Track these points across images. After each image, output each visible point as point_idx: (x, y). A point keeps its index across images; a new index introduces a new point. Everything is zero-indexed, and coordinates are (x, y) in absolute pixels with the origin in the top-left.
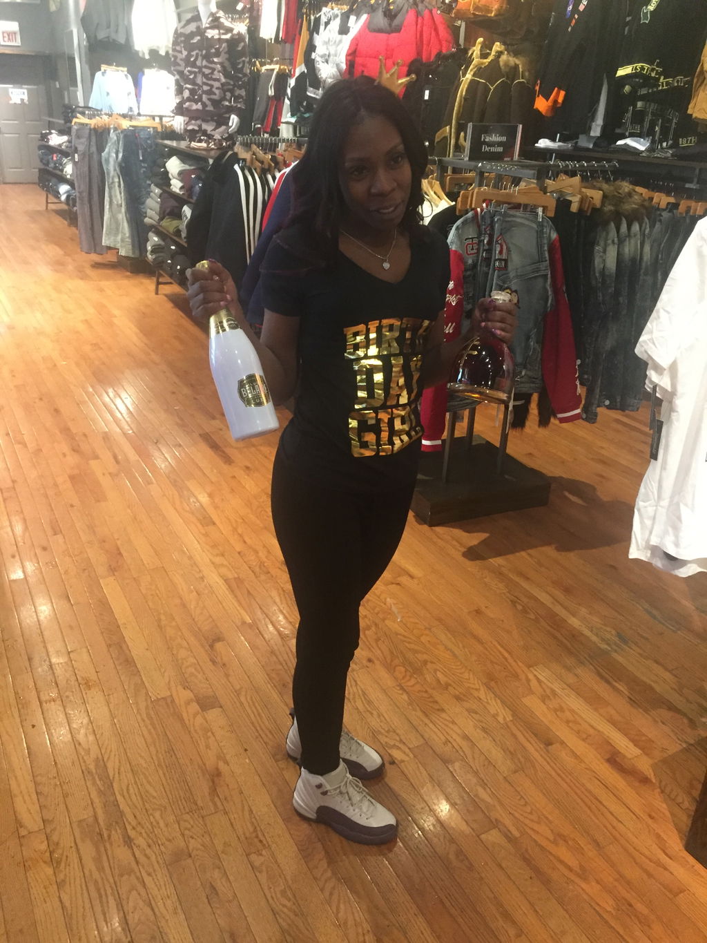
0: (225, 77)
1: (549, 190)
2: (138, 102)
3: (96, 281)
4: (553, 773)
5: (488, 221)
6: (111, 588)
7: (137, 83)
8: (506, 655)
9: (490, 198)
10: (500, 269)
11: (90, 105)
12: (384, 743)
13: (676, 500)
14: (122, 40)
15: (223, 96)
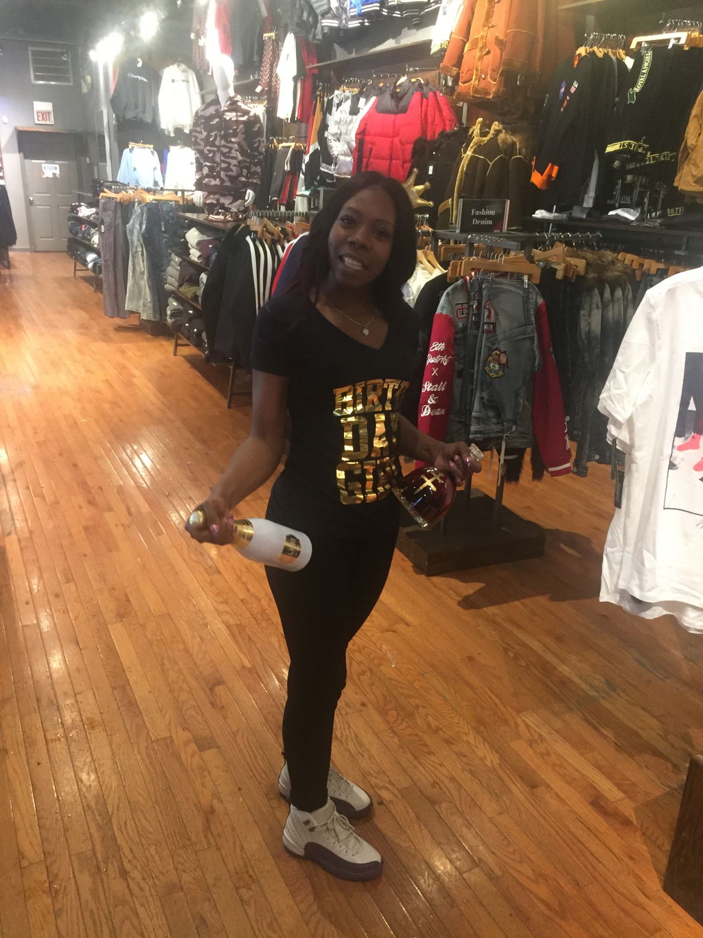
0: (242, 155)
1: (536, 259)
2: (164, 176)
3: (118, 343)
4: (537, 815)
5: (477, 288)
6: (118, 633)
7: (163, 160)
8: (497, 701)
9: (478, 267)
10: (488, 332)
11: (118, 179)
12: (374, 785)
13: (639, 545)
14: (149, 120)
15: (239, 172)
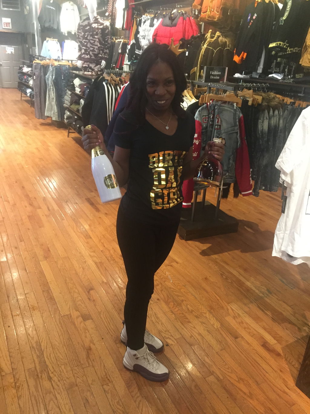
0: (100, 44)
1: (239, 95)
2: (62, 54)
3: (42, 131)
4: (238, 351)
5: (213, 109)
6: (45, 266)
7: (62, 46)
8: (218, 298)
9: (214, 98)
10: (217, 129)
11: (41, 55)
12: (164, 337)
13: (292, 231)
14: (56, 28)
15: (99, 52)
